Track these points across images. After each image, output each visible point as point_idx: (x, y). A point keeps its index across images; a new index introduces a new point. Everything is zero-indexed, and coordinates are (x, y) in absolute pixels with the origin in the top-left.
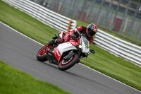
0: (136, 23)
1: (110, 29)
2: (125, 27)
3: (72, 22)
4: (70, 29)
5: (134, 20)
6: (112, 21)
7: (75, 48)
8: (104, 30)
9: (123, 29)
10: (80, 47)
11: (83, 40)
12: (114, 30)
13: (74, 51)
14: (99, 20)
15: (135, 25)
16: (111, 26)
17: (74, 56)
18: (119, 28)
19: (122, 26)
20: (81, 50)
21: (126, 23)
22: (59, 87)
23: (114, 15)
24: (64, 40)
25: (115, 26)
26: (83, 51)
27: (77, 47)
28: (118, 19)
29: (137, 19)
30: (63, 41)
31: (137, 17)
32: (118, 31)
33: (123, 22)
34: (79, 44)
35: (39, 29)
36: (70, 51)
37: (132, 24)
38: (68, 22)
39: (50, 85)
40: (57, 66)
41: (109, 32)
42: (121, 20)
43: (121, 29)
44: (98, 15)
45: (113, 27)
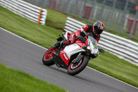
0: (105, 10)
1: (81, 17)
2: (95, 14)
3: (42, 11)
4: (41, 17)
5: (103, 7)
6: (82, 9)
7: (83, 50)
8: (74, 18)
9: (92, 17)
10: (88, 48)
11: (90, 40)
12: (84, 17)
13: (83, 53)
14: (69, 8)
15: (104, 13)
16: (81, 14)
17: (83, 59)
18: (89, 15)
19: (92, 13)
20: (89, 51)
21: (96, 11)
22: (31, 75)
23: (83, 3)
24: (70, 41)
25: (85, 14)
26: (92, 53)
27: (85, 48)
28: (88, 7)
29: (106, 6)
30: (69, 43)
31: (106, 4)
32: (88, 18)
33: (92, 10)
34: (87, 45)
35: (10, 19)
36: (79, 53)
37: (102, 11)
38: (39, 11)
39: (21, 73)
40: (66, 71)
41: (79, 20)
42: (91, 8)
43: (91, 16)
44: (68, 4)
45: (83, 15)
